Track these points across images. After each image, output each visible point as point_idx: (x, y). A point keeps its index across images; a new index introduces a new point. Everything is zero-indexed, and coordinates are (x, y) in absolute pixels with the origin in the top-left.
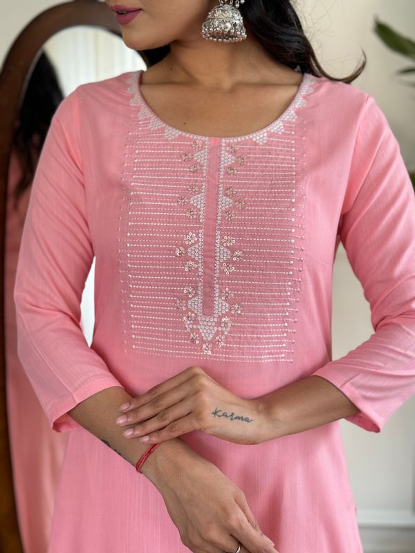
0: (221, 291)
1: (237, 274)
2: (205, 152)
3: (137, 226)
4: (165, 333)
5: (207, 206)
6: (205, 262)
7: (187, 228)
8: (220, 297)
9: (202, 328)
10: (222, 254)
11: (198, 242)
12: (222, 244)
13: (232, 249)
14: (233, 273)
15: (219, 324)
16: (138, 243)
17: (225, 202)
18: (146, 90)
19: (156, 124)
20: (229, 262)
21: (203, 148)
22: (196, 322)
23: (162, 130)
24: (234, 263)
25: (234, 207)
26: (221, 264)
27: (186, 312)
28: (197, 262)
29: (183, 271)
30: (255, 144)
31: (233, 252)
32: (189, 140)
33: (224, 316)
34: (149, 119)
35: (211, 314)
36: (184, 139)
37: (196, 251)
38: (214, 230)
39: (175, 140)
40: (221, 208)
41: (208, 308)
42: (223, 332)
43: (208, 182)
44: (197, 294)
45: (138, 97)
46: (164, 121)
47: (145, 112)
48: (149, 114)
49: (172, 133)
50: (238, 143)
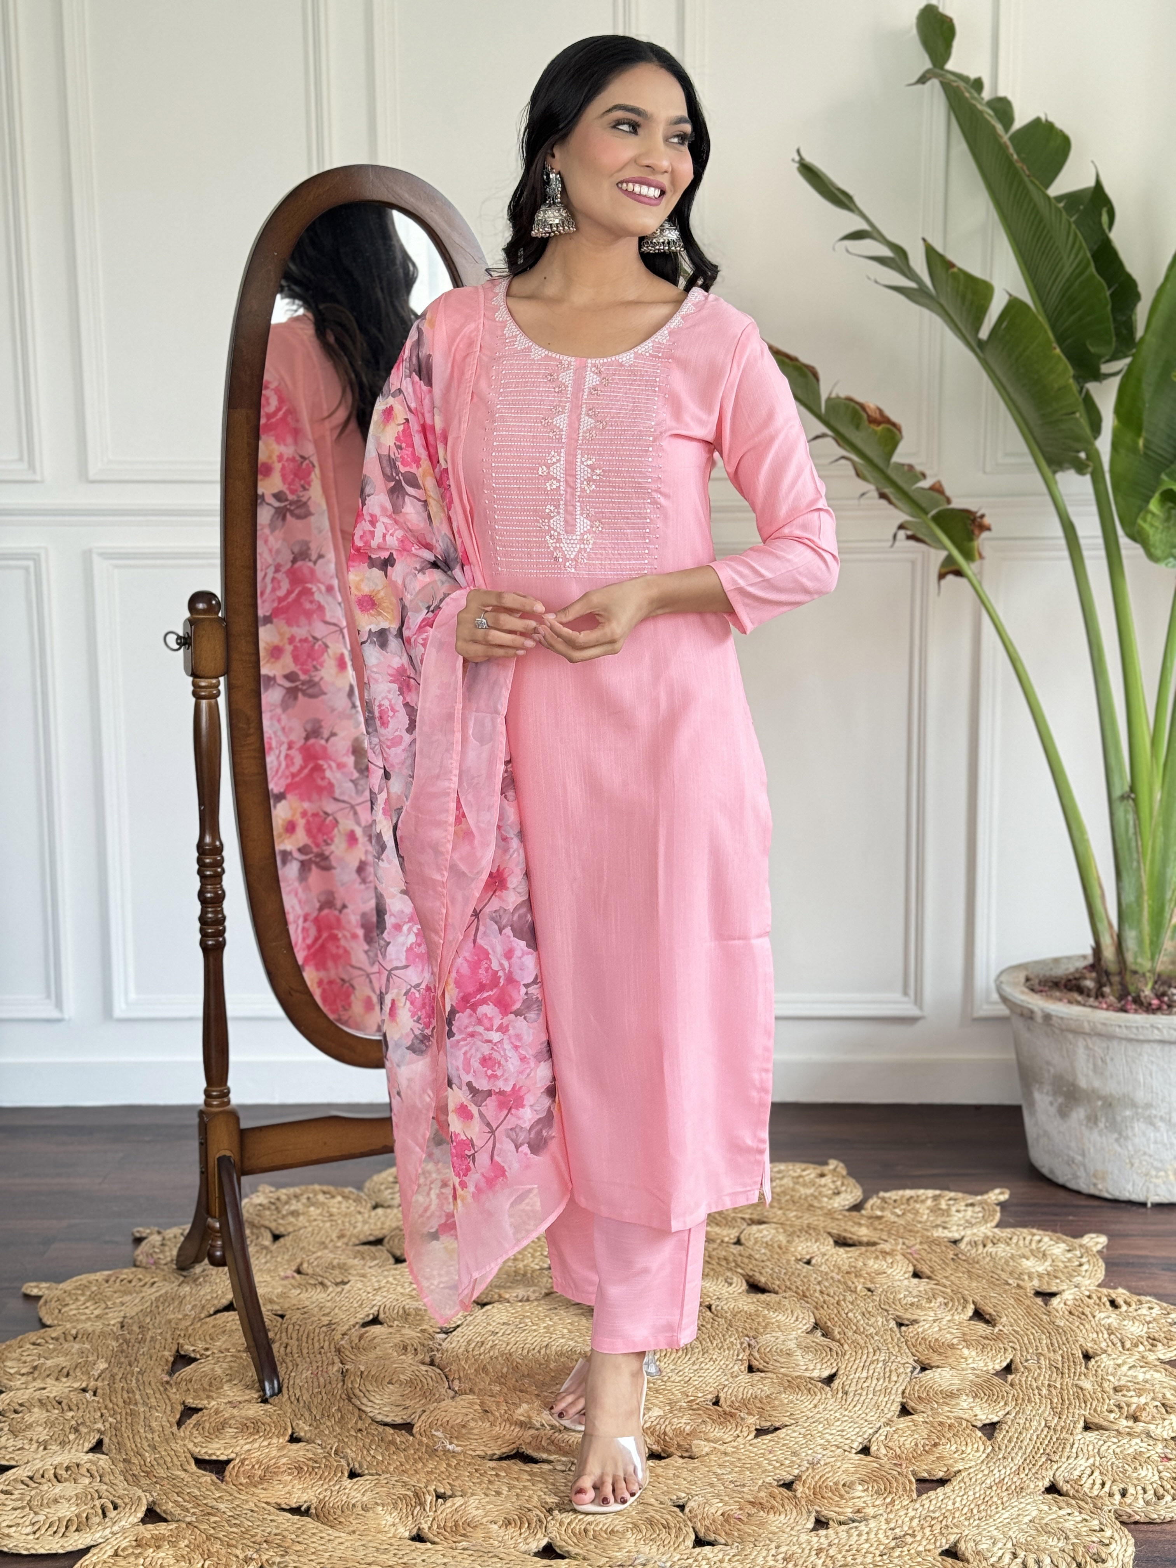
0: (582, 509)
1: (599, 492)
2: (571, 373)
3: (502, 446)
4: (529, 553)
5: (570, 425)
6: (566, 481)
7: (549, 448)
8: (581, 514)
9: (564, 546)
10: (582, 471)
11: (559, 461)
12: (582, 462)
13: (592, 468)
14: (593, 491)
15: (582, 541)
16: (503, 462)
17: (587, 422)
18: (512, 302)
19: (523, 342)
20: (589, 480)
21: (568, 368)
22: (559, 540)
23: (529, 349)
24: (594, 481)
25: (595, 427)
26: (582, 483)
27: (549, 531)
28: (559, 481)
29: (545, 489)
30: (621, 365)
31: (593, 471)
32: (555, 359)
33: (586, 532)
34: (516, 336)
35: (573, 532)
36: (551, 359)
37: (558, 470)
38: (575, 449)
39: (542, 359)
40: (584, 427)
41: (569, 526)
42: (585, 549)
43: (572, 402)
44: (559, 513)
45: (503, 308)
46: (531, 339)
47: (511, 329)
48: (515, 330)
49: (538, 352)
50: (603, 364)
